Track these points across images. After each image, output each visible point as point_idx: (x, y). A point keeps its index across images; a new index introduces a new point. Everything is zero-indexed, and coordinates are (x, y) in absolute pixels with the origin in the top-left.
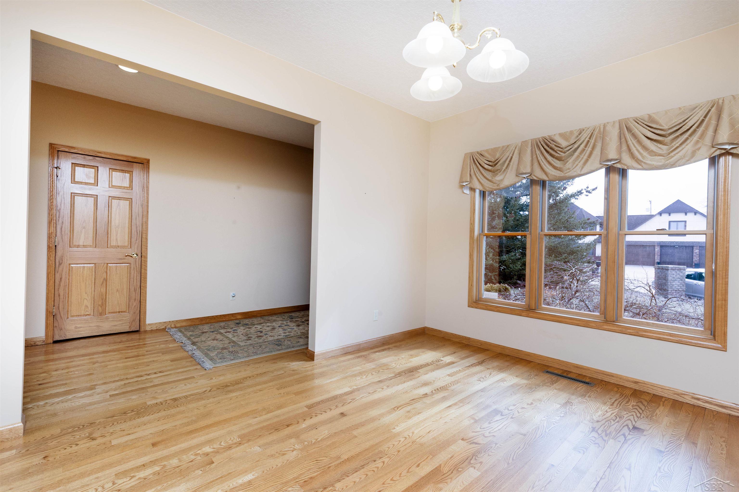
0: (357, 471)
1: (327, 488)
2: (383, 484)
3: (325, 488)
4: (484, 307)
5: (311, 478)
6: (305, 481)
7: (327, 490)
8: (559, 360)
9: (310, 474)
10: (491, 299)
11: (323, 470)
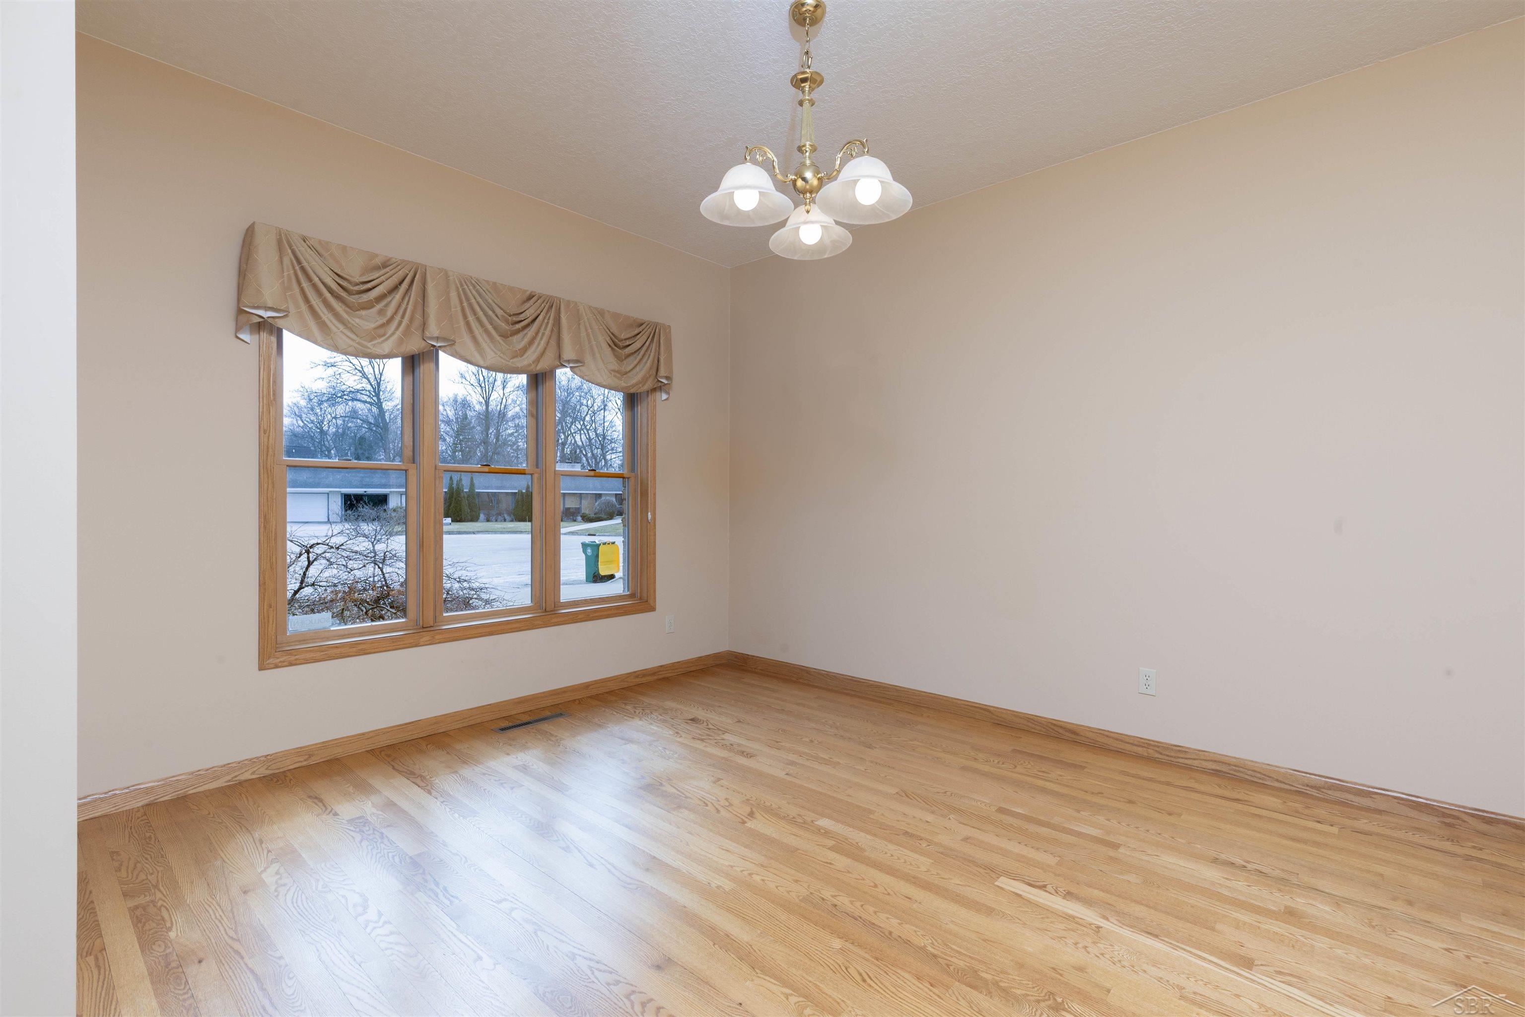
0: (873, 924)
1: (931, 953)
2: (889, 894)
3: (935, 956)
4: (318, 655)
5: (918, 978)
6: (932, 985)
7: (936, 952)
8: (490, 705)
9: (908, 982)
10: (316, 632)
11: (890, 967)
